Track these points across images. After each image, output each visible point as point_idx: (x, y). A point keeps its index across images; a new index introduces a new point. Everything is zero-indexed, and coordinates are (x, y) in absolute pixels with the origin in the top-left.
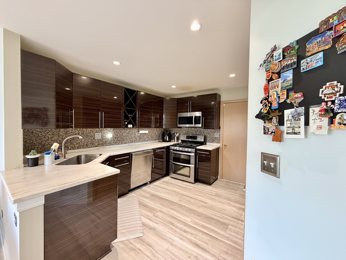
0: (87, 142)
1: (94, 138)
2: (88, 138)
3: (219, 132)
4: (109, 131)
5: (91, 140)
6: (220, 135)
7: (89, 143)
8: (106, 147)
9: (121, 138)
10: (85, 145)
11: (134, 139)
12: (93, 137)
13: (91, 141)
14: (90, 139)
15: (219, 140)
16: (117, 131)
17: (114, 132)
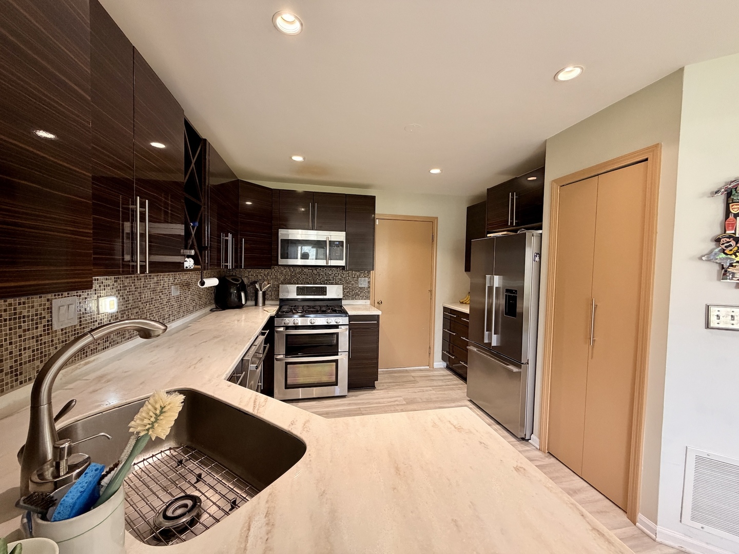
0: (16, 352)
1: (50, 324)
2: (20, 332)
3: (368, 276)
4: (102, 287)
5: (37, 338)
6: (369, 282)
7: (26, 355)
8: (94, 360)
9: (137, 310)
10: (7, 374)
11: (167, 309)
12: (44, 322)
13: (33, 343)
14: (28, 335)
15: (369, 292)
16: (127, 282)
17: (119, 288)
